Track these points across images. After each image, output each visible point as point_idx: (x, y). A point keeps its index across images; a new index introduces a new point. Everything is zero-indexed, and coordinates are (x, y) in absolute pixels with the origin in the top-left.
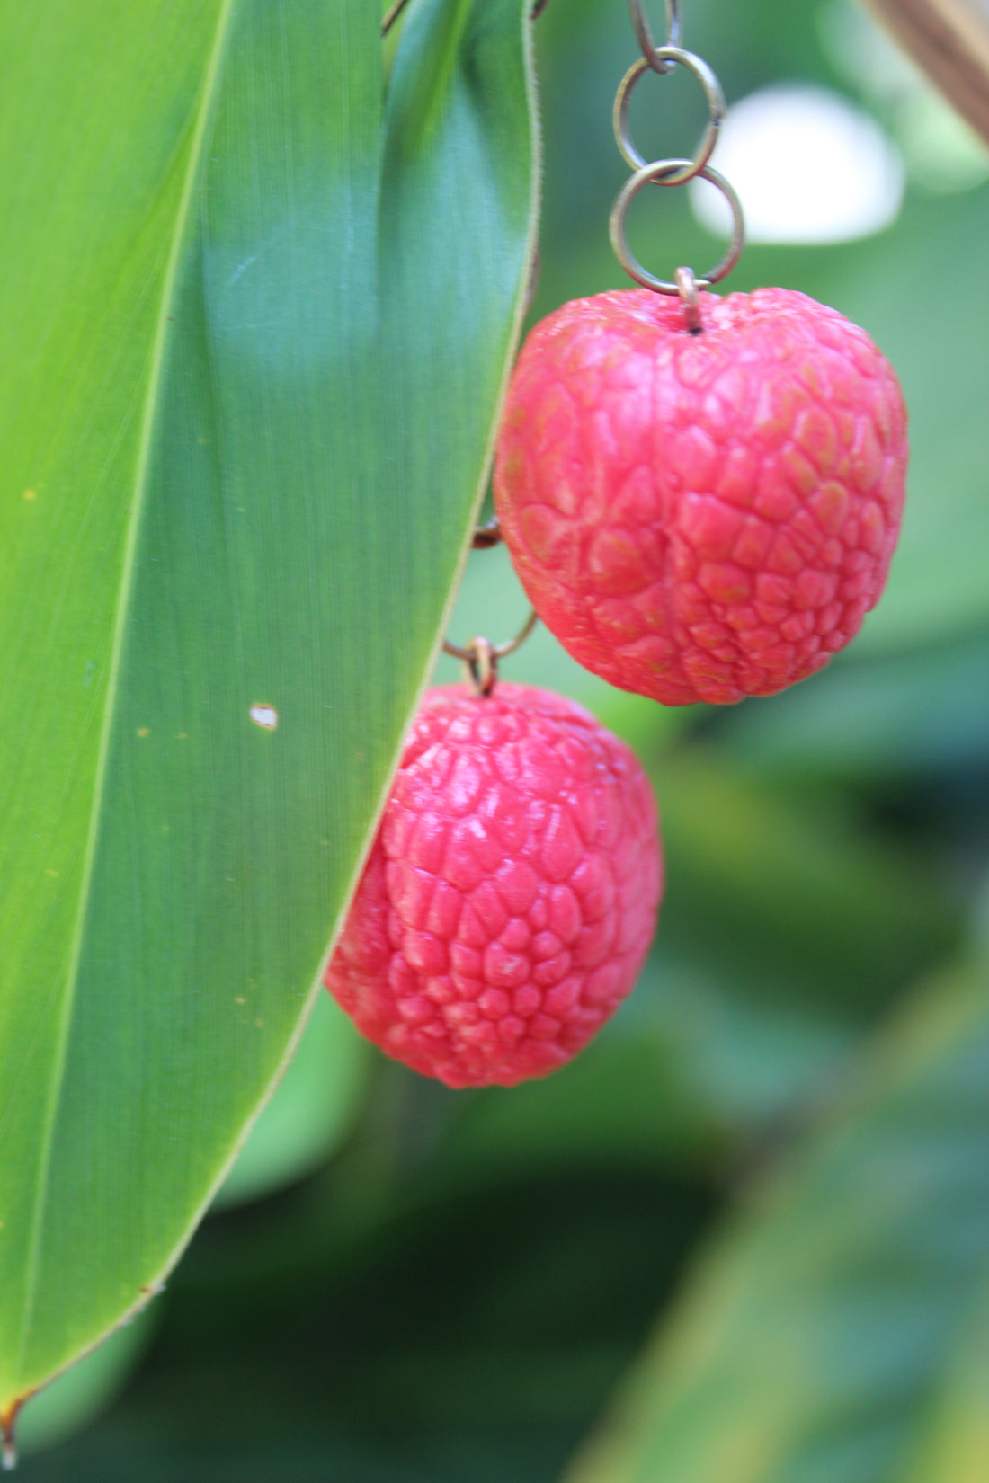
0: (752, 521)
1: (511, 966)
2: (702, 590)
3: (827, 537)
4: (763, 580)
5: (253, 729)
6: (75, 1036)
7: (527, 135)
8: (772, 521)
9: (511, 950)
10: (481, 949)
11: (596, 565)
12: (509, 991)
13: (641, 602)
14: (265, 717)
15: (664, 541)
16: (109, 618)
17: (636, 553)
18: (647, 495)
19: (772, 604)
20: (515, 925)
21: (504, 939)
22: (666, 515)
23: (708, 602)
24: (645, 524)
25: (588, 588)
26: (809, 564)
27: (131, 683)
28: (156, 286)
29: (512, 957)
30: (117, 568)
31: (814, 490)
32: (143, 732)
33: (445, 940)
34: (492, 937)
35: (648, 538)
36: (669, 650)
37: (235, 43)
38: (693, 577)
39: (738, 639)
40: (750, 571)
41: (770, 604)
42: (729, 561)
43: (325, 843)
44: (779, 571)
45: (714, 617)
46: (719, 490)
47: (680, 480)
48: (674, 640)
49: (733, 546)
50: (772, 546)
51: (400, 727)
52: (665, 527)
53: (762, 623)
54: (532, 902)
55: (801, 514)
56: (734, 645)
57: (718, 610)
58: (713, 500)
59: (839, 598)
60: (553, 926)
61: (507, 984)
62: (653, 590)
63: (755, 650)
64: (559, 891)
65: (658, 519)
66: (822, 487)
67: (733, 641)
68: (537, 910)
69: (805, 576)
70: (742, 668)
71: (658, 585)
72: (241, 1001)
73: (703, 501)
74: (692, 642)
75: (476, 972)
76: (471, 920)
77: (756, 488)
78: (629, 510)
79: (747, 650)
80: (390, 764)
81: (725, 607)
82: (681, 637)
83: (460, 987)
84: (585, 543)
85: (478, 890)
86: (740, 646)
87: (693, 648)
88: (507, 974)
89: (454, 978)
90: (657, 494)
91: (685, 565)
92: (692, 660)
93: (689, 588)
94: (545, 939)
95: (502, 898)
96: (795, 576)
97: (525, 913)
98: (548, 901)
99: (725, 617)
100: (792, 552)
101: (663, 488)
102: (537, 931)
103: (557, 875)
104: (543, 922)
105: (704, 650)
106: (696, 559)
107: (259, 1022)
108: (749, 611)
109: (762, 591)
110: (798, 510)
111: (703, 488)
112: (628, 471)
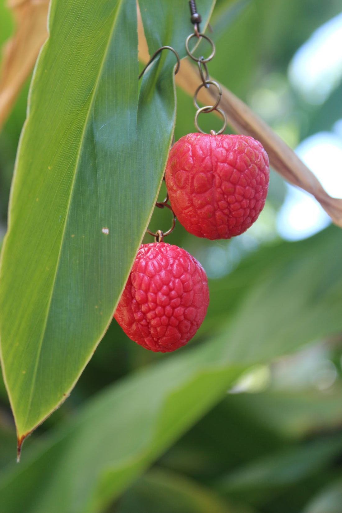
0: (235, 170)
1: (164, 298)
2: (222, 190)
3: (253, 178)
4: (238, 187)
5: (103, 234)
6: (50, 317)
7: (174, 100)
8: (240, 171)
9: (164, 294)
10: (156, 294)
11: (195, 184)
12: (164, 307)
13: (207, 194)
14: (106, 231)
15: (213, 177)
16: (66, 206)
17: (206, 179)
18: (209, 163)
19: (240, 194)
20: (165, 287)
21: (162, 291)
22: (214, 169)
23: (223, 193)
24: (208, 171)
25: (192, 192)
26: (248, 185)
27: (70, 224)
28: (82, 128)
29: (164, 296)
30: (68, 195)
31: (250, 165)
32: (73, 236)
33: (147, 291)
34: (159, 291)
35: (209, 175)
36: (213, 210)
37: (103, 77)
38: (220, 187)
39: (230, 207)
40: (234, 184)
41: (239, 194)
42: (229, 181)
43: (121, 264)
44: (241, 185)
45: (225, 199)
46: (227, 162)
47: (218, 160)
48: (214, 207)
49: (231, 177)
50: (240, 177)
51: (142, 233)
52: (214, 172)
53: (237, 201)
54: (169, 282)
55: (247, 170)
56: (229, 209)
57: (226, 196)
58: (226, 165)
59: (255, 198)
60: (175, 289)
61: (163, 305)
62: (209, 191)
63: (234, 211)
64: (177, 280)
65: (212, 170)
66: (252, 165)
67: (229, 207)
68: (171, 284)
69: (247, 188)
70: (230, 218)
71: (211, 189)
72: (96, 307)
73: (224, 165)
74: (219, 207)
75: (155, 301)
76: (153, 285)
77: (236, 162)
78: (205, 167)
79: (232, 211)
80: (139, 243)
81: (228, 195)
82: (216, 206)
83: (151, 306)
84: (193, 178)
85: (155, 277)
86: (231, 209)
87: (219, 209)
88: (163, 301)
89: (149, 304)
90: (212, 163)
91: (218, 183)
92: (218, 213)
93: (219, 190)
94: (173, 293)
95: (161, 279)
96: (245, 187)
97: (167, 285)
98: (174, 283)
99: (227, 199)
100: (245, 180)
101: (213, 162)
102: (171, 290)
103: (176, 276)
104: (173, 288)
105: (222, 210)
106: (221, 180)
107: (101, 313)
108: (233, 197)
109: (237, 191)
110: (246, 169)
111: (224, 161)
112: (205, 158)
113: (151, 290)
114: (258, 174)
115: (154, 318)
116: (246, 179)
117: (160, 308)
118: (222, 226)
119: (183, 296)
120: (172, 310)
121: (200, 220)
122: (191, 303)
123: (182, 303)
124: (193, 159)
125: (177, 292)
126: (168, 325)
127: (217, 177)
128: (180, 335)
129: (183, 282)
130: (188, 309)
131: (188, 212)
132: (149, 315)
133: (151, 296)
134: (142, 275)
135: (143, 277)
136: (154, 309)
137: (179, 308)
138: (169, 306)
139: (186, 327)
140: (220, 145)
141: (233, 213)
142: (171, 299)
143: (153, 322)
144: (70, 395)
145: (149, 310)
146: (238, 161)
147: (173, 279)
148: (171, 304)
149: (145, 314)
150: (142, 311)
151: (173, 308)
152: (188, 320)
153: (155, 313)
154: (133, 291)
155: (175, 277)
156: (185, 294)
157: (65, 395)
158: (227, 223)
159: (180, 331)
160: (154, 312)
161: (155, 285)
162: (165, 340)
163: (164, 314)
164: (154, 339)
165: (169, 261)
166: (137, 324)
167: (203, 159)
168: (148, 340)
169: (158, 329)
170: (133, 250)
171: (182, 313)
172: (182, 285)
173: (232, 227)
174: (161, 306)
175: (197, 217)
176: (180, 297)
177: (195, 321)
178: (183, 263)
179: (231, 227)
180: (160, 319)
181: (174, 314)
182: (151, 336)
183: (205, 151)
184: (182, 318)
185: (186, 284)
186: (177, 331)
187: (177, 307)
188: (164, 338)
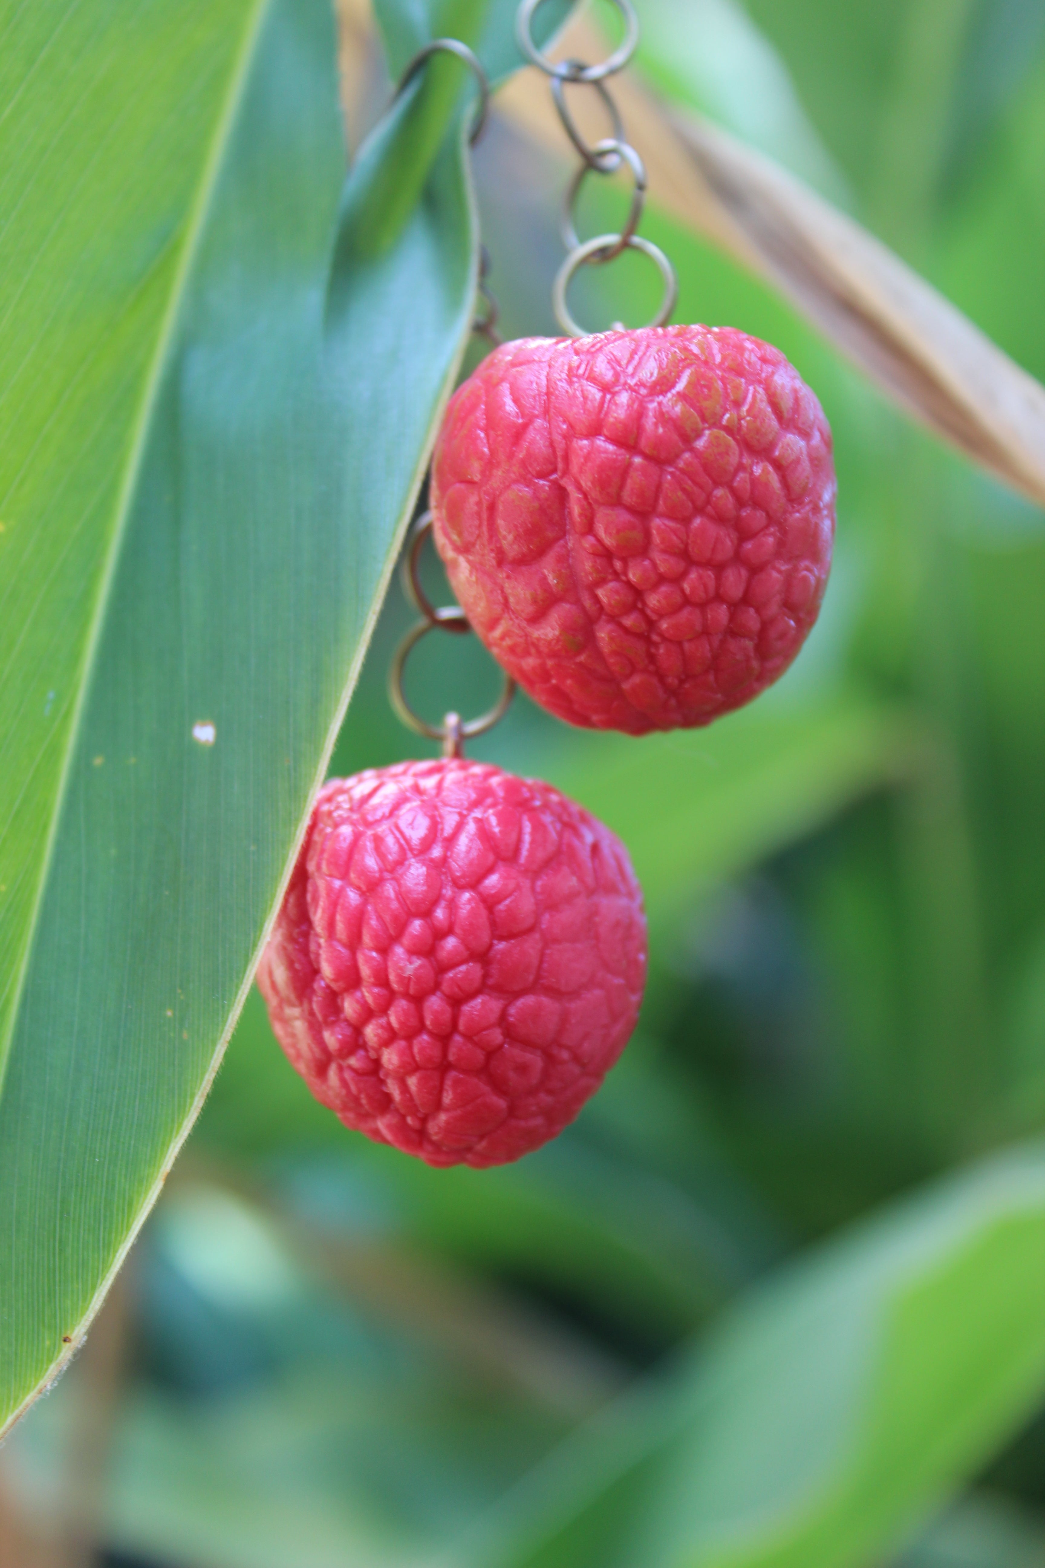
0: (638, 460)
1: (414, 966)
2: (600, 541)
3: (717, 484)
4: (657, 523)
5: (194, 746)
8: (659, 460)
9: (412, 952)
10: (384, 950)
11: (504, 530)
12: (417, 999)
13: (546, 566)
14: (205, 734)
15: (561, 494)
17: (537, 505)
18: (542, 445)
19: (667, 550)
20: (416, 926)
21: (406, 940)
22: (560, 466)
23: (606, 554)
24: (540, 475)
25: (499, 561)
26: (699, 510)
29: (414, 958)
31: (699, 436)
32: (98, 761)
33: (354, 942)
34: (396, 939)
35: (545, 488)
36: (581, 620)
38: (590, 529)
39: (644, 603)
40: (641, 513)
42: (618, 503)
43: (253, 848)
44: (670, 515)
45: (616, 575)
46: (605, 432)
47: (571, 426)
48: (583, 609)
49: (621, 487)
50: (659, 487)
51: (326, 729)
52: (562, 477)
53: (662, 579)
54: (435, 903)
55: (687, 455)
56: (642, 612)
57: (618, 565)
58: (600, 442)
59: (738, 558)
60: (457, 930)
61: (412, 991)
62: (557, 549)
63: (661, 616)
64: (467, 895)
65: (555, 471)
66: (707, 432)
67: (640, 605)
68: (440, 913)
69: (697, 522)
70: (656, 645)
71: (562, 542)
72: (169, 1013)
73: (592, 444)
74: (602, 608)
75: (382, 980)
76: (374, 922)
77: (640, 428)
78: (523, 463)
79: (654, 617)
80: (315, 766)
81: (624, 561)
82: (588, 603)
83: (370, 999)
84: (492, 508)
85: (379, 889)
86: (649, 612)
87: (604, 617)
88: (409, 979)
89: (364, 990)
90: (552, 445)
91: (580, 515)
92: (604, 633)
93: (588, 542)
94: (451, 943)
95: (401, 896)
96: (686, 521)
97: (427, 914)
98: (452, 906)
99: (625, 574)
100: (680, 493)
101: (557, 438)
102: (439, 934)
103: (463, 882)
104: (445, 925)
105: (613, 619)
106: (590, 504)
107: (185, 1035)
108: (647, 563)
109: (657, 539)
110: (684, 451)
111: (595, 430)
112: (525, 426)
113: (367, 939)
114: (741, 467)
115: (387, 1043)
116: (684, 490)
117: (402, 1004)
118: (637, 679)
119: (492, 953)
120: (448, 1009)
121: (550, 663)
122: (531, 978)
123: (491, 982)
124: (487, 435)
125: (464, 941)
126: (444, 1067)
127: (574, 495)
128: (501, 1103)
129: (489, 903)
130: (520, 1002)
131: (502, 638)
132: (371, 1032)
133: (369, 960)
134: (337, 883)
135: (342, 890)
136: (384, 1011)
137: (478, 1001)
138: (439, 994)
139: (523, 1069)
140: (581, 371)
141: (664, 625)
142: (442, 969)
143: (390, 1058)
144: (85, 1338)
145: (368, 1014)
146: (649, 422)
147: (448, 892)
148: (445, 987)
149: (357, 1030)
150: (346, 1020)
151: (456, 1002)
152: (527, 1043)
153: (389, 1023)
154: (313, 947)
155: (460, 887)
156: (501, 946)
157: (66, 1340)
158: (652, 668)
159: (499, 1086)
160: (383, 1021)
161: (380, 918)
162: (447, 1123)
163: (421, 1028)
164: (409, 1120)
165: (440, 827)
166: (341, 1069)
167: (518, 434)
168: (389, 1127)
169: (412, 1082)
170: (297, 794)
171: (494, 1017)
172: (484, 913)
173: (676, 682)
174: (406, 995)
175: (533, 651)
176: (482, 957)
177: (561, 1046)
178: (497, 830)
179: (672, 680)
180: (410, 1047)
181: (462, 1025)
182: (397, 1110)
183: (528, 402)
184: (496, 1036)
185: (502, 907)
186: (486, 1088)
187: (471, 996)
188: (443, 1117)
